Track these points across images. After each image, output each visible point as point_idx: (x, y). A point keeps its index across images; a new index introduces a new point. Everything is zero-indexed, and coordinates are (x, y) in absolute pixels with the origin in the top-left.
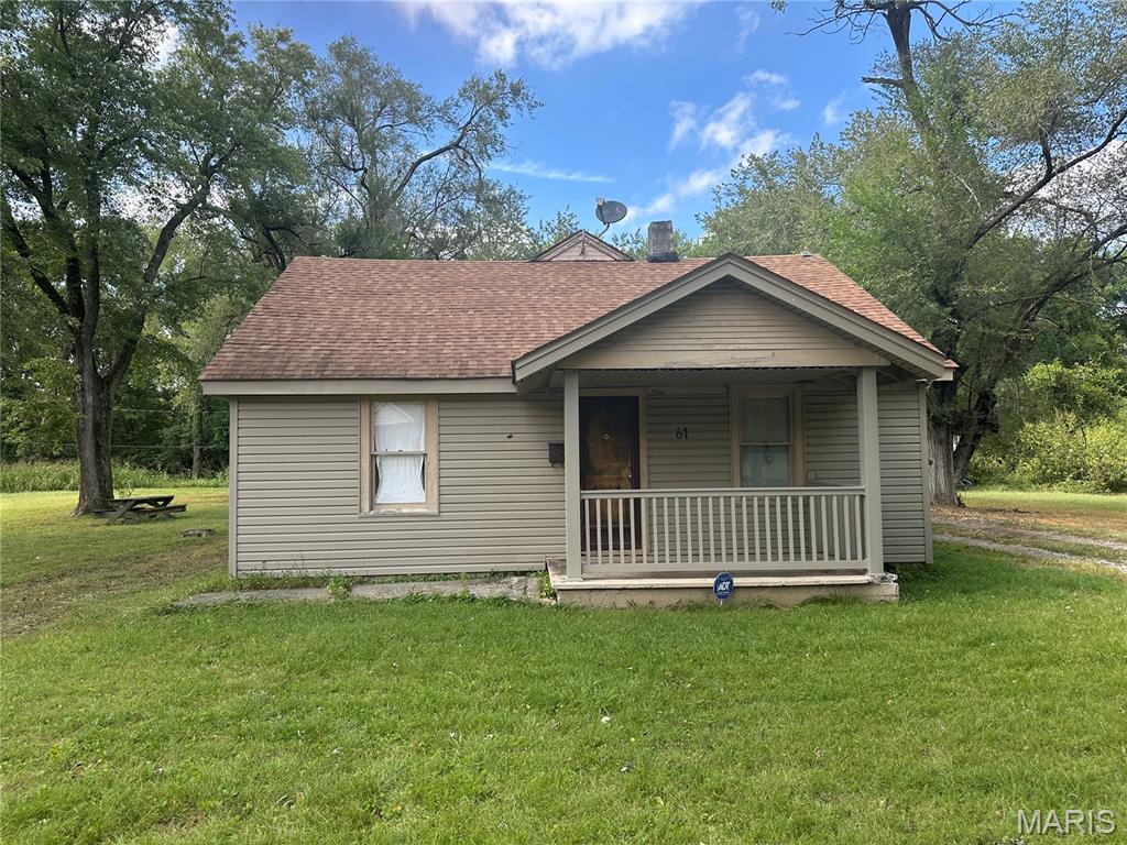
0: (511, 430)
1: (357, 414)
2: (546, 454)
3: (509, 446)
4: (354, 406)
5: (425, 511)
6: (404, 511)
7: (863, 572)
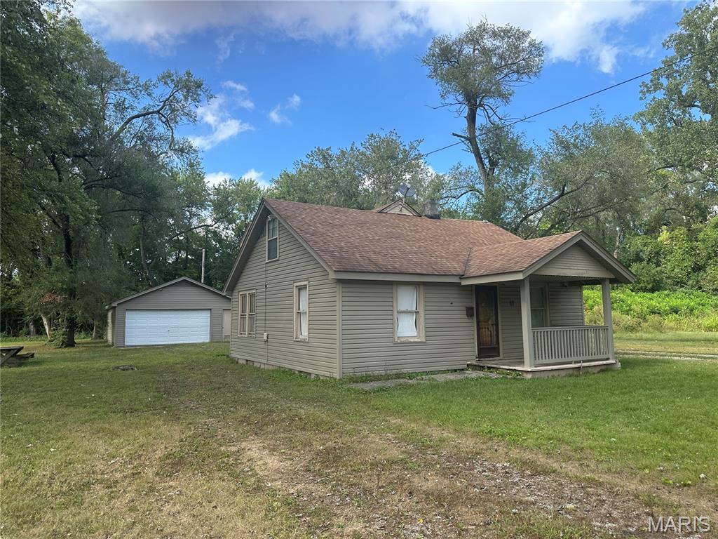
0: (452, 300)
1: (390, 291)
2: (465, 312)
3: (452, 308)
4: (390, 287)
5: (419, 340)
6: (412, 340)
7: (607, 359)
